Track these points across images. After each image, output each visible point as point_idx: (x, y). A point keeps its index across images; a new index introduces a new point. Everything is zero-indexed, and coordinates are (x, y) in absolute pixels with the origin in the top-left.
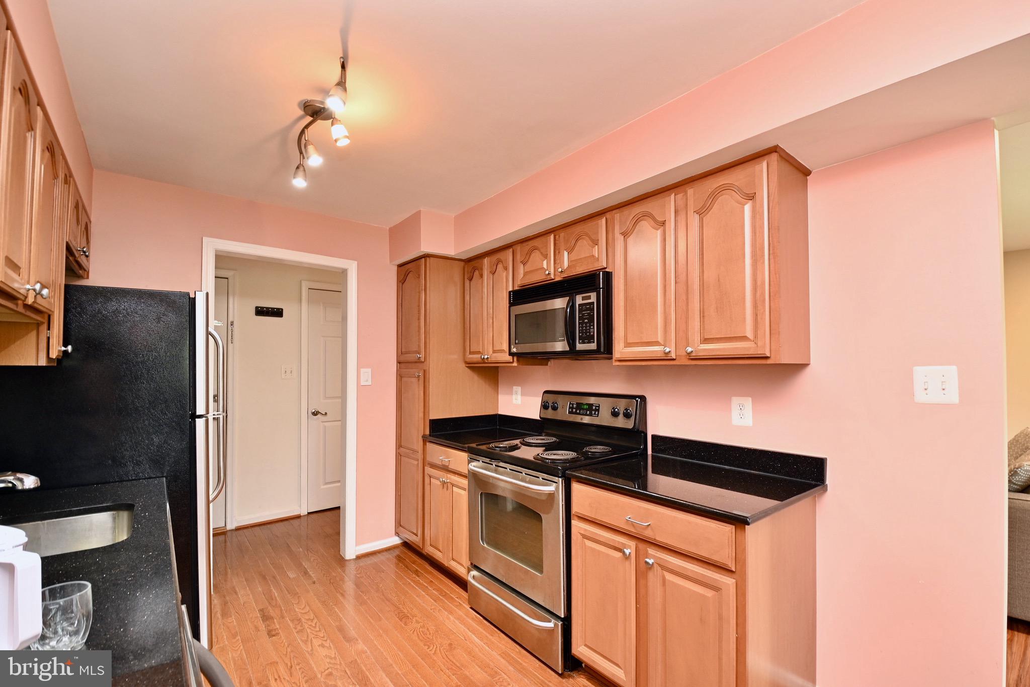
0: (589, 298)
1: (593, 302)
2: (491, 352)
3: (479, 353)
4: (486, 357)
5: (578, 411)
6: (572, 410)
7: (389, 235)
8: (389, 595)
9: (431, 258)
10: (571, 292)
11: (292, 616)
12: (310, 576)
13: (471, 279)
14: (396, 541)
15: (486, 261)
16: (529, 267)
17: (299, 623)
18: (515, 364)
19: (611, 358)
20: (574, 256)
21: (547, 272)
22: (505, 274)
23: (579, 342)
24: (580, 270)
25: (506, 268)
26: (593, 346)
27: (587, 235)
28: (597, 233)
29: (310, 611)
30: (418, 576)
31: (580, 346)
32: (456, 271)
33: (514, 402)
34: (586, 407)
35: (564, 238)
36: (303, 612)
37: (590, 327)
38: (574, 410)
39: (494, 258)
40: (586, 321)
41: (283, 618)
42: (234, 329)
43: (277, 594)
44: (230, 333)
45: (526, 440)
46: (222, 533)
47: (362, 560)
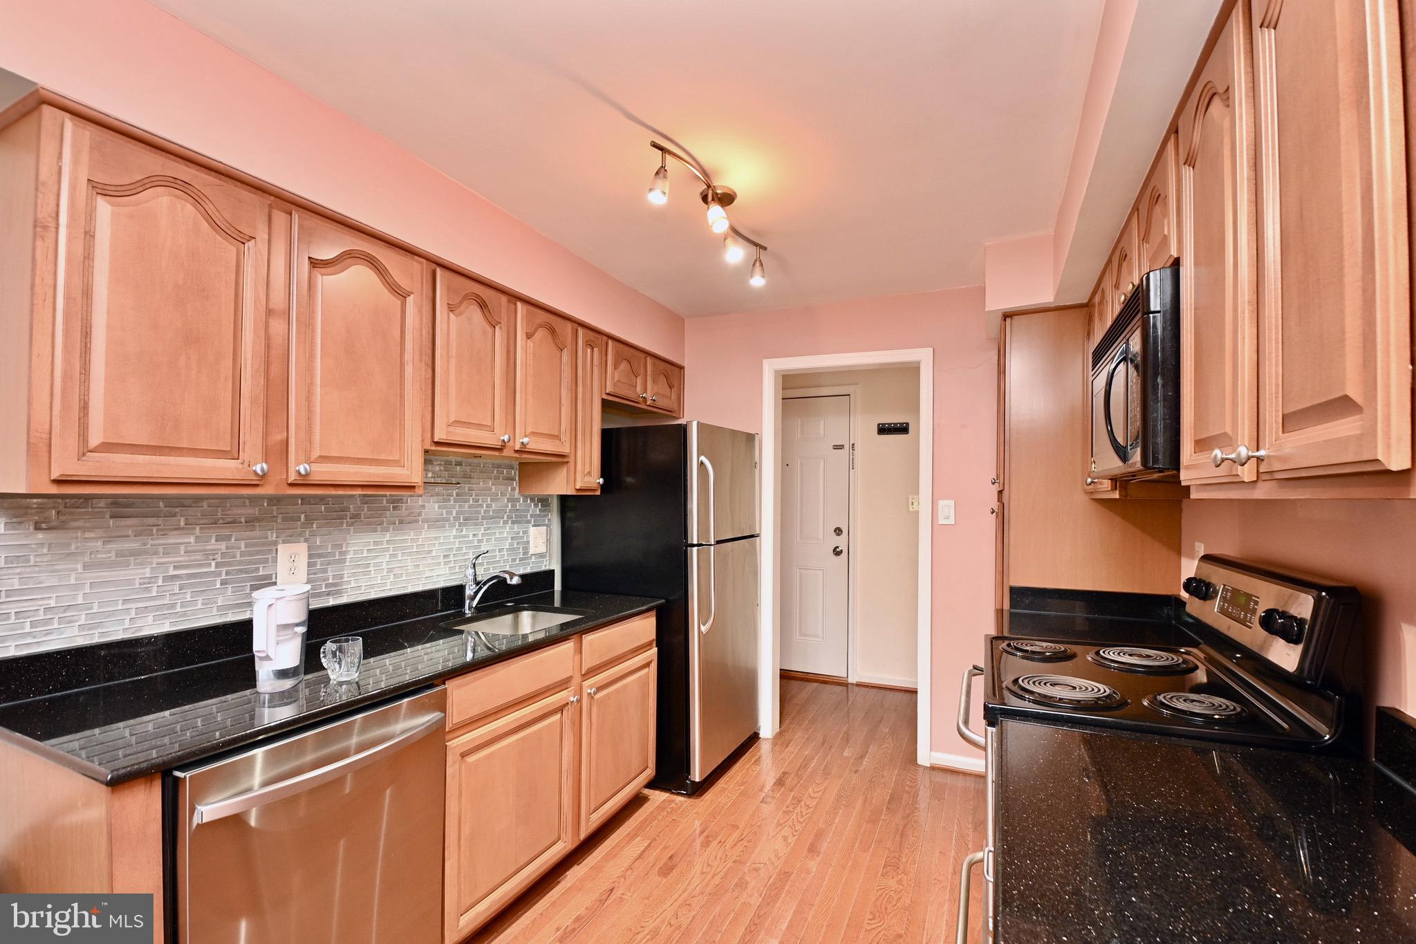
1: (1139, 350)
4: (1090, 480)
5: (1230, 609)
6: (1224, 605)
9: (1015, 318)
11: (799, 793)
12: (861, 763)
13: (1089, 337)
15: (1097, 298)
16: (1121, 294)
20: (1151, 247)
22: (1107, 316)
23: (1130, 445)
25: (1107, 305)
26: (1138, 454)
31: (1130, 455)
36: (812, 795)
38: (1226, 605)
41: (791, 790)
42: (855, 452)
43: (813, 765)
44: (851, 457)
45: (1104, 652)
46: (842, 683)
47: (934, 772)
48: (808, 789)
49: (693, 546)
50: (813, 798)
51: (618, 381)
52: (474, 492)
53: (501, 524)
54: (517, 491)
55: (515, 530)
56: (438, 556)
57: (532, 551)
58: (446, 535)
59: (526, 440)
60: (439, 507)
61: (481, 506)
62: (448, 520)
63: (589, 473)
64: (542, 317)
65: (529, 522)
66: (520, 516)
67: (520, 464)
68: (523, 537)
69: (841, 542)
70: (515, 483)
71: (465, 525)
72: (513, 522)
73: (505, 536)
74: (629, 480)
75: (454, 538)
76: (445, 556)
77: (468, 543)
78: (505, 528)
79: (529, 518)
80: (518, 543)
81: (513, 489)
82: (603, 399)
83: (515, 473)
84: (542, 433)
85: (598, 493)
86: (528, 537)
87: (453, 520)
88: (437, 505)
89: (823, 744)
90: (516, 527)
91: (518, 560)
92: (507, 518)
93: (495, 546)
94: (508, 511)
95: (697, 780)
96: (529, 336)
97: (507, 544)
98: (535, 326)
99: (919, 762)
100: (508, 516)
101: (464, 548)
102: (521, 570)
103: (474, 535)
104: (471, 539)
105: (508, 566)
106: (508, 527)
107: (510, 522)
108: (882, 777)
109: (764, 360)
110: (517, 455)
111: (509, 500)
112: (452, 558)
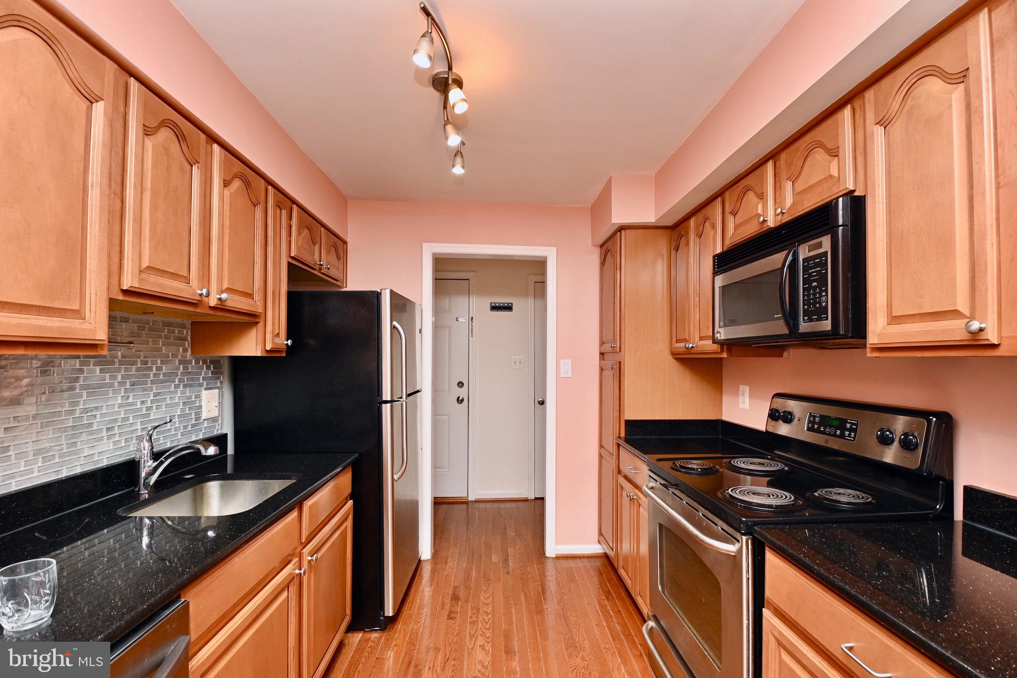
0: (820, 245)
1: (826, 252)
2: (697, 339)
3: (685, 340)
4: (691, 345)
5: (822, 429)
6: (813, 426)
7: (591, 212)
8: (569, 612)
9: (628, 231)
10: (790, 242)
11: (475, 602)
12: (508, 565)
13: (678, 249)
14: (596, 549)
15: (692, 222)
16: (740, 217)
17: (477, 613)
18: (725, 355)
19: (864, 346)
20: (801, 185)
21: (762, 219)
22: (712, 233)
23: (804, 320)
24: (811, 203)
25: (713, 226)
26: (826, 325)
27: (821, 145)
28: (836, 137)
29: (491, 604)
30: (608, 600)
31: (804, 326)
32: (662, 243)
33: (741, 405)
34: (835, 423)
35: (786, 160)
36: (485, 602)
37: (820, 293)
38: (816, 426)
39: (700, 216)
40: (815, 284)
41: (467, 602)
42: (474, 323)
43: (474, 574)
44: (470, 327)
45: (734, 462)
46: (464, 502)
47: (560, 561)
48: (480, 598)
49: (386, 402)
50: (486, 604)
51: (301, 246)
52: (142, 354)
53: (173, 389)
54: (189, 353)
55: (188, 394)
56: (100, 430)
57: (204, 416)
58: (110, 403)
59: (224, 296)
60: (102, 371)
61: (150, 369)
62: (111, 385)
63: (278, 335)
64: (239, 167)
65: (201, 385)
66: (192, 380)
67: (193, 323)
68: (194, 402)
69: (462, 393)
70: (187, 343)
71: (132, 390)
72: (185, 386)
73: (177, 401)
74: (312, 342)
75: (119, 407)
76: (108, 429)
77: (134, 412)
78: (175, 392)
79: (201, 381)
80: (190, 409)
81: (185, 350)
82: (288, 262)
83: (187, 332)
84: (237, 290)
85: (284, 355)
86: (200, 401)
87: (119, 386)
88: (98, 369)
89: (473, 556)
90: (188, 391)
91: (190, 426)
92: (179, 381)
93: (166, 413)
94: (179, 374)
95: (391, 615)
96: (226, 184)
97: (179, 410)
98: (232, 174)
99: (548, 554)
100: (180, 379)
101: (131, 418)
102: (194, 436)
103: (143, 402)
104: (138, 407)
105: (180, 434)
106: (179, 392)
107: (181, 386)
108: (528, 573)
109: (424, 244)
110: (211, 312)
111: (181, 362)
112: (116, 431)
